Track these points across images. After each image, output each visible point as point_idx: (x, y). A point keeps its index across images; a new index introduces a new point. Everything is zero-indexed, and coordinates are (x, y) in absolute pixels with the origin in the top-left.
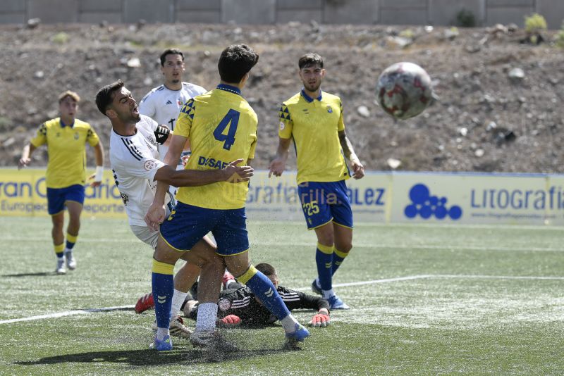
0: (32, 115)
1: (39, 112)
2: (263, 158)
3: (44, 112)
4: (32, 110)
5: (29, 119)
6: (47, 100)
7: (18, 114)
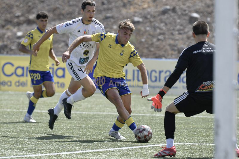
0: (18, 17)
1: (23, 15)
2: (173, 50)
3: (27, 15)
4: (18, 13)
5: (16, 20)
6: (29, 6)
7: (8, 16)
